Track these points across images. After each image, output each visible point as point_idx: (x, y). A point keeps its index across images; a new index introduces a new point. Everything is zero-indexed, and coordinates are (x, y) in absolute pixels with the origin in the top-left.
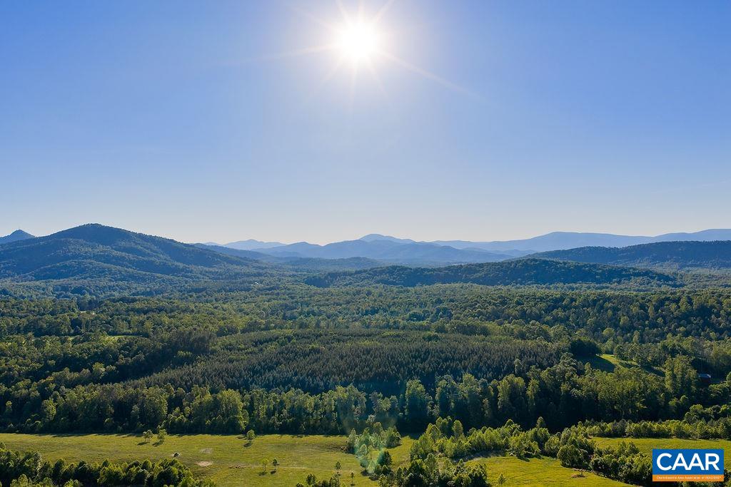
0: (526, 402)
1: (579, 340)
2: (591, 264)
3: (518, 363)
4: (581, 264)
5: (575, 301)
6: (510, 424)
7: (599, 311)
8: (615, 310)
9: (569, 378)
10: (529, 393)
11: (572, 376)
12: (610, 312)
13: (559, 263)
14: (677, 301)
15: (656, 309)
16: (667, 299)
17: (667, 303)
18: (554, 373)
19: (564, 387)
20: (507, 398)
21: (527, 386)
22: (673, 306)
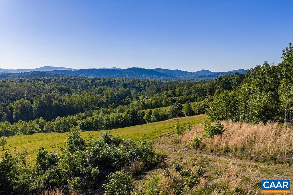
0: (32, 112)
1: (61, 87)
2: (62, 74)
3: (27, 94)
4: (58, 74)
5: (57, 80)
6: (20, 122)
7: (68, 84)
8: (75, 83)
9: (57, 98)
10: (33, 106)
11: (59, 97)
12: (73, 84)
13: (48, 73)
14: (100, 79)
15: (92, 82)
16: (96, 79)
17: (96, 80)
18: (49, 96)
19: (55, 102)
20: (19, 112)
21: (32, 104)
22: (98, 81)
